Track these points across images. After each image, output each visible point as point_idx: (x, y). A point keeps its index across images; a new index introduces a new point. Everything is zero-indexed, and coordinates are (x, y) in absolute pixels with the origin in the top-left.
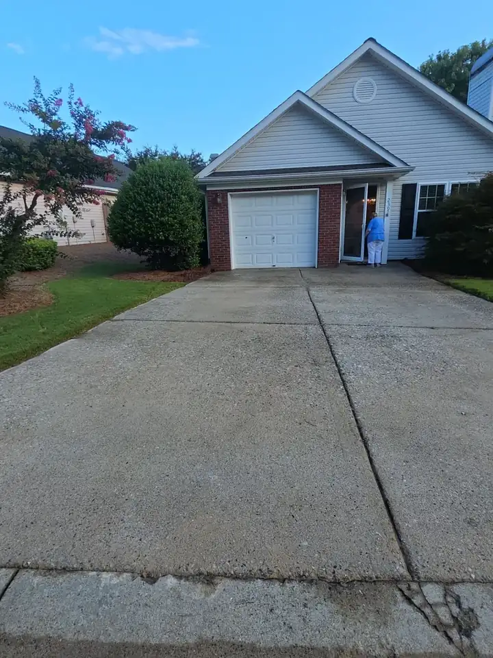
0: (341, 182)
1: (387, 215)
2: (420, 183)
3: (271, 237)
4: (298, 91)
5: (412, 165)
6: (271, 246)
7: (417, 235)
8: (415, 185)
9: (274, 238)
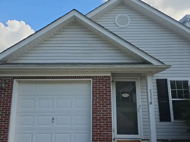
0: (110, 75)
1: (151, 103)
2: (169, 79)
3: (51, 118)
4: (74, 10)
5: (167, 63)
6: (51, 126)
7: (175, 119)
8: (166, 80)
9: (53, 119)
